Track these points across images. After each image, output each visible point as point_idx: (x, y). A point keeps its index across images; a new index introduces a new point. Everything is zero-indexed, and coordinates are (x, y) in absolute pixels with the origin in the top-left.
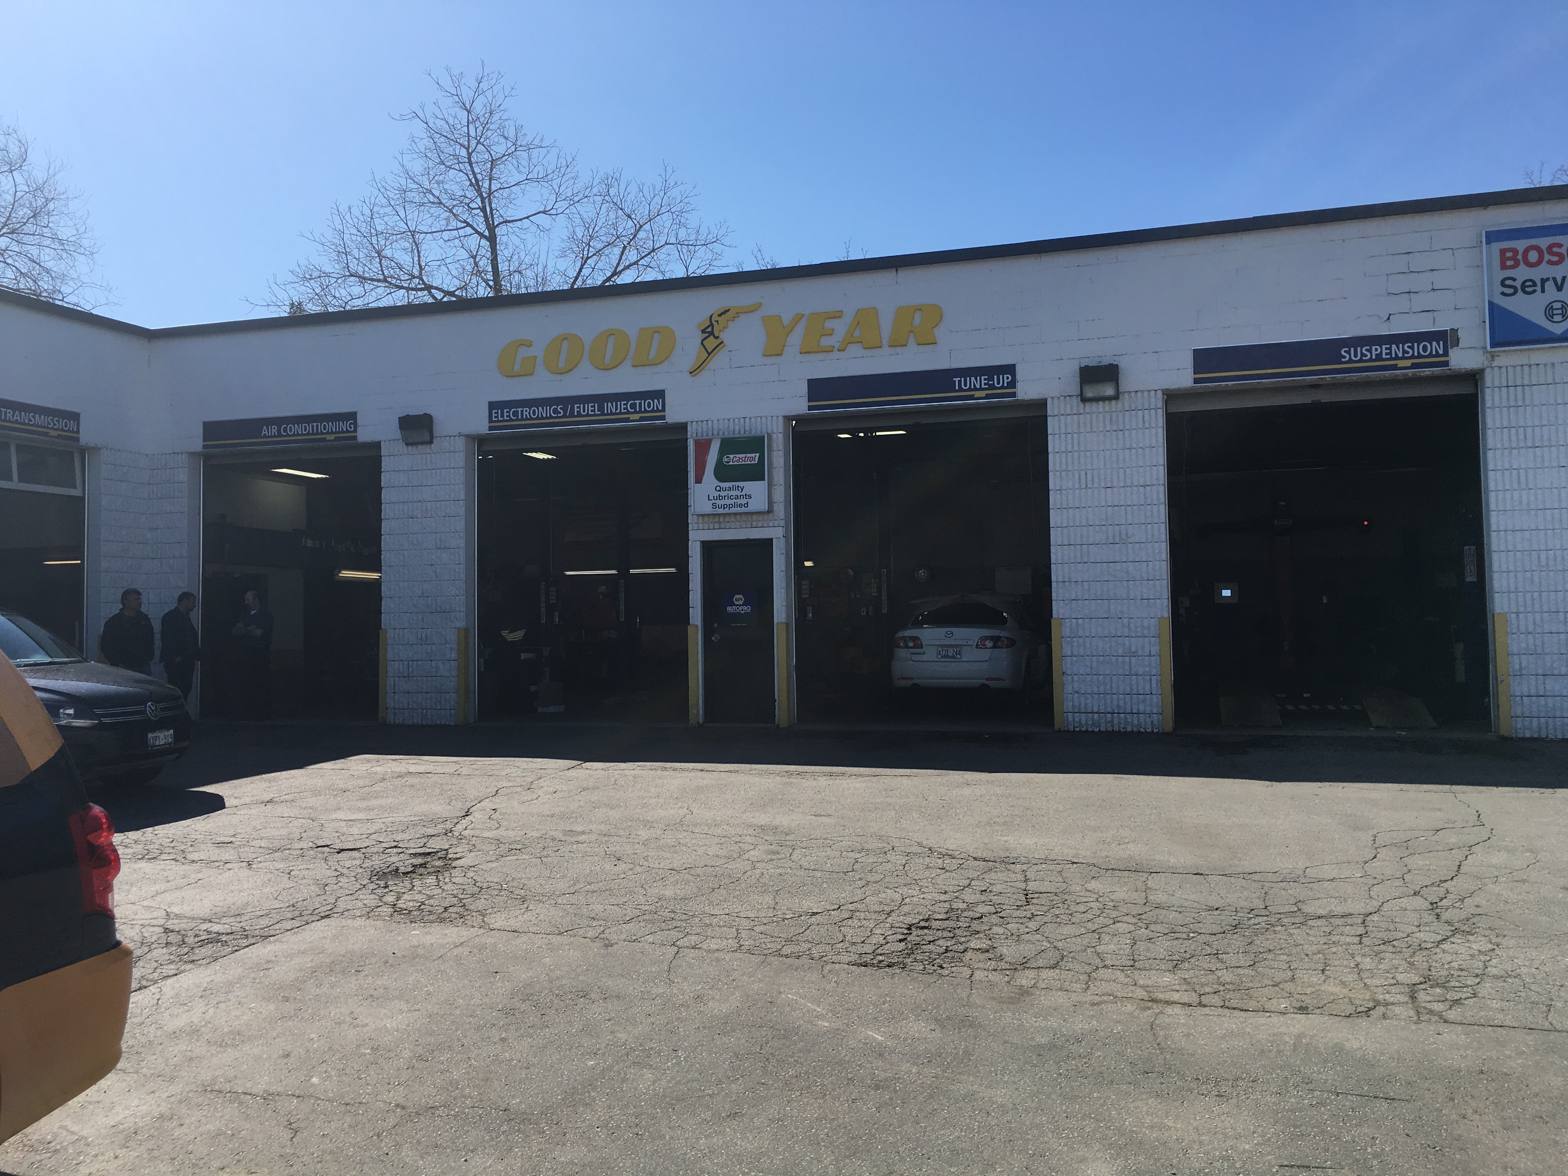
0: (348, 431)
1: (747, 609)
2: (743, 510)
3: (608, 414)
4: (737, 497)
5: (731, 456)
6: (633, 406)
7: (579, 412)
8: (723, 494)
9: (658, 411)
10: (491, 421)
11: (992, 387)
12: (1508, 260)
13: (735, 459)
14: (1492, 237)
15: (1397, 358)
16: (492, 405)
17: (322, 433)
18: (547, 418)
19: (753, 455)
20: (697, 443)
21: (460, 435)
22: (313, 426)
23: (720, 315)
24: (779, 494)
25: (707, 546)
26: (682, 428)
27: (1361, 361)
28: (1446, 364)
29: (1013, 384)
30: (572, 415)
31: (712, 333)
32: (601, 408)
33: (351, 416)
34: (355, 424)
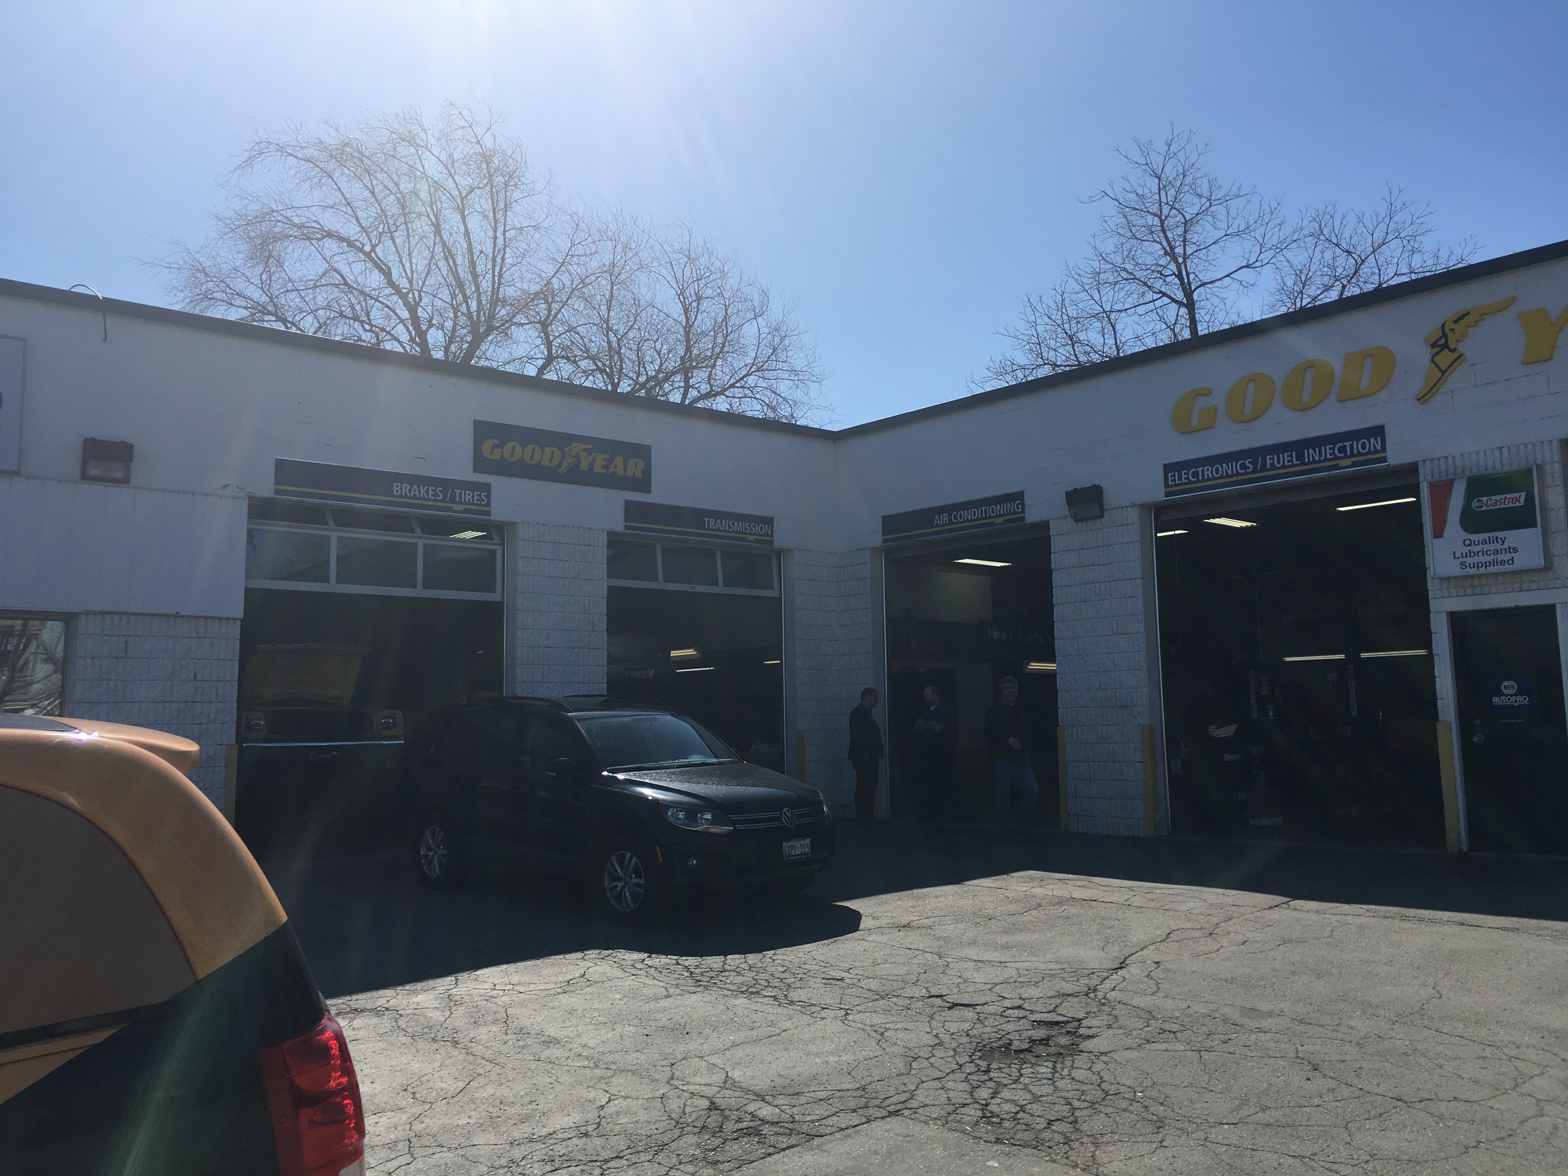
0: (1015, 513)
1: (1523, 700)
2: (1507, 567)
3: (1309, 463)
4: (1496, 552)
5: (1484, 499)
6: (1342, 450)
7: (1272, 465)
8: (1474, 549)
9: (1376, 451)
10: (1167, 485)
13: (1488, 503)
16: (1168, 468)
17: (991, 517)
18: (1233, 475)
19: (1516, 495)
20: (1433, 486)
21: (1133, 505)
22: (982, 510)
23: (1455, 322)
24: (1561, 544)
25: (1456, 620)
26: (1411, 469)
30: (1264, 468)
31: (1446, 346)
32: (1300, 457)
33: (1019, 496)
34: (1023, 504)
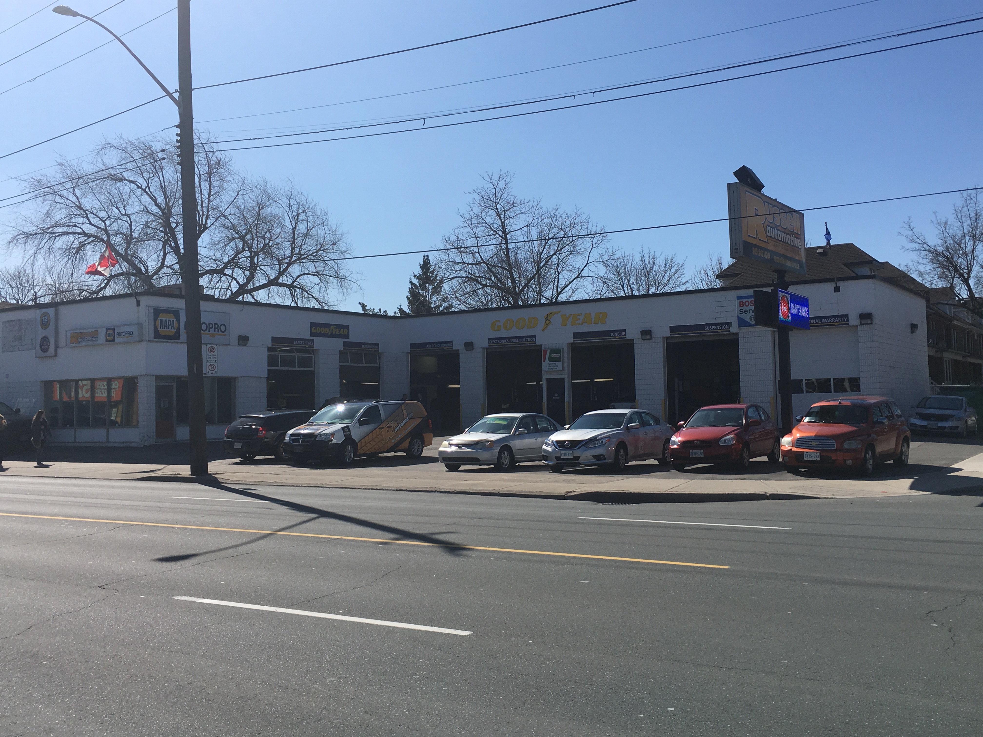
0: (450, 346)
1: (559, 398)
2: (556, 370)
3: (521, 342)
6: (527, 340)
7: (513, 341)
10: (489, 344)
11: (620, 335)
12: (741, 304)
13: (554, 355)
14: (738, 298)
15: (718, 329)
16: (489, 339)
17: (443, 347)
18: (504, 343)
19: (558, 354)
22: (441, 345)
23: (550, 314)
24: (566, 365)
26: (540, 346)
27: (709, 330)
28: (729, 331)
29: (625, 335)
30: (511, 342)
31: (548, 319)
32: (519, 340)
33: (451, 342)
34: (452, 344)
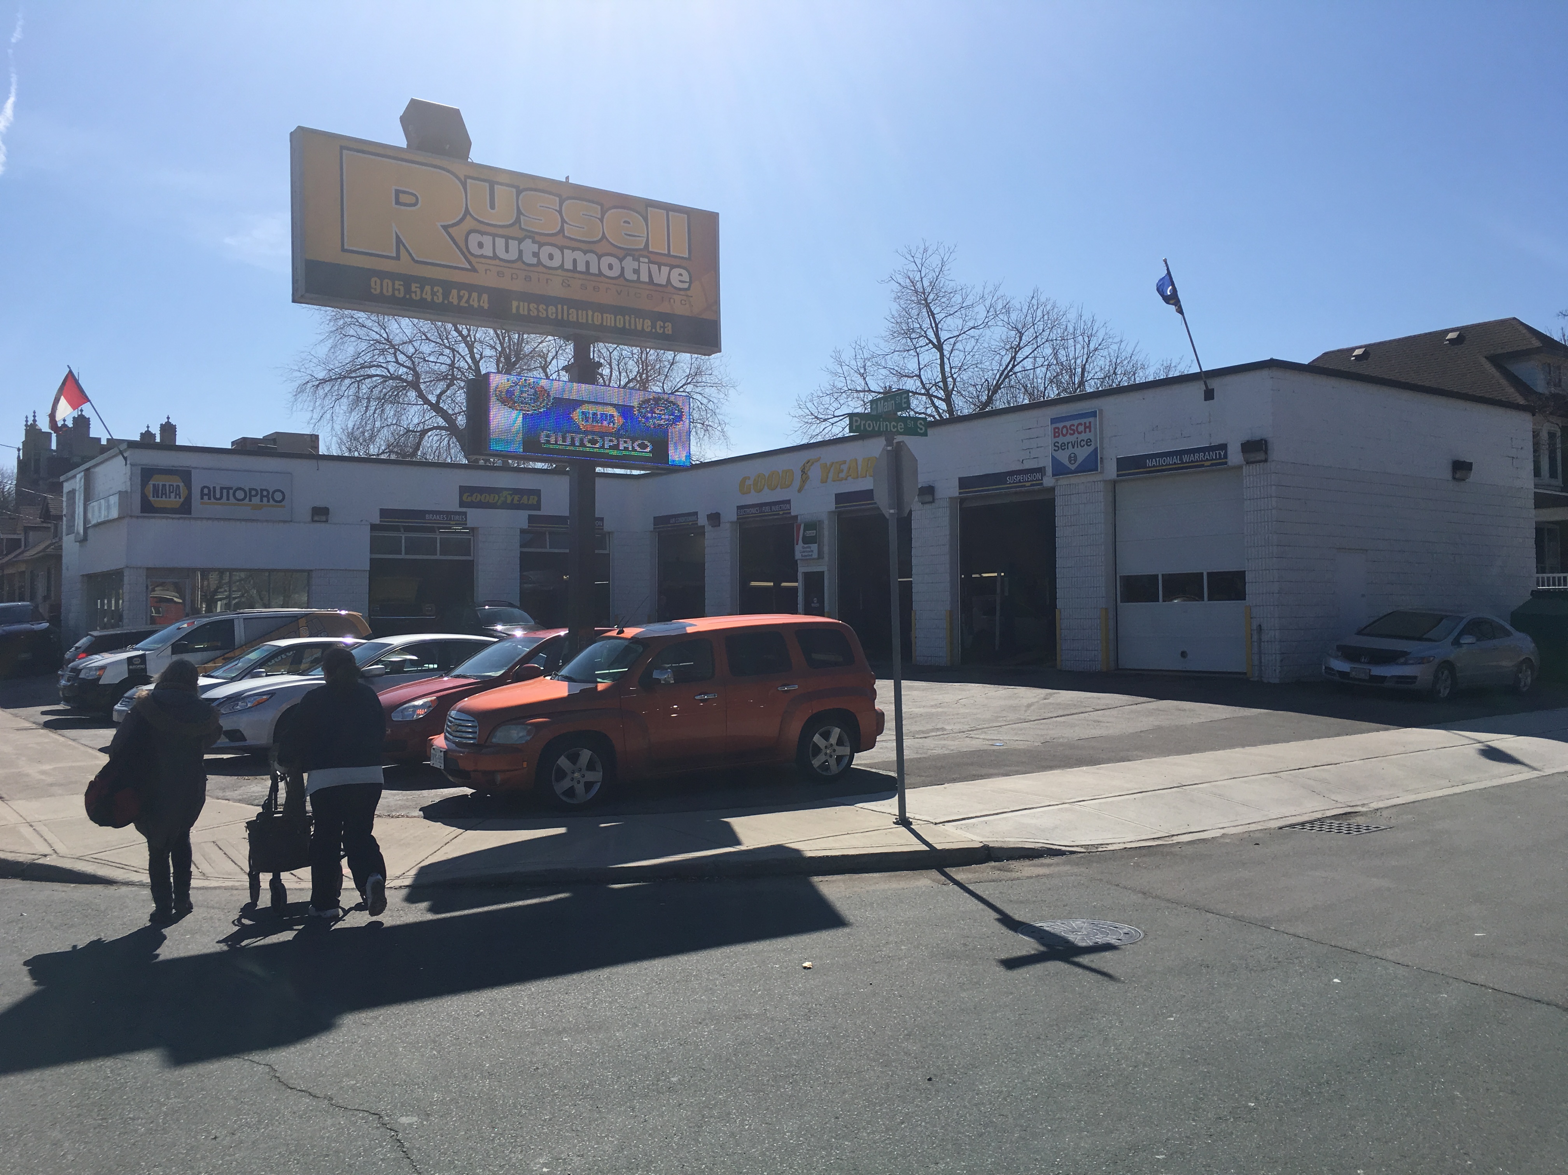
3: (773, 511)
4: (809, 551)
5: (808, 532)
6: (781, 507)
7: (764, 510)
8: (805, 549)
9: (789, 509)
10: (738, 515)
12: (1057, 433)
14: (1052, 421)
15: (1026, 482)
18: (754, 514)
19: (814, 531)
20: (798, 525)
21: (729, 521)
23: (807, 464)
24: (826, 550)
25: (804, 575)
26: (796, 517)
27: (1014, 483)
28: (1042, 484)
31: (804, 472)
32: (771, 509)
